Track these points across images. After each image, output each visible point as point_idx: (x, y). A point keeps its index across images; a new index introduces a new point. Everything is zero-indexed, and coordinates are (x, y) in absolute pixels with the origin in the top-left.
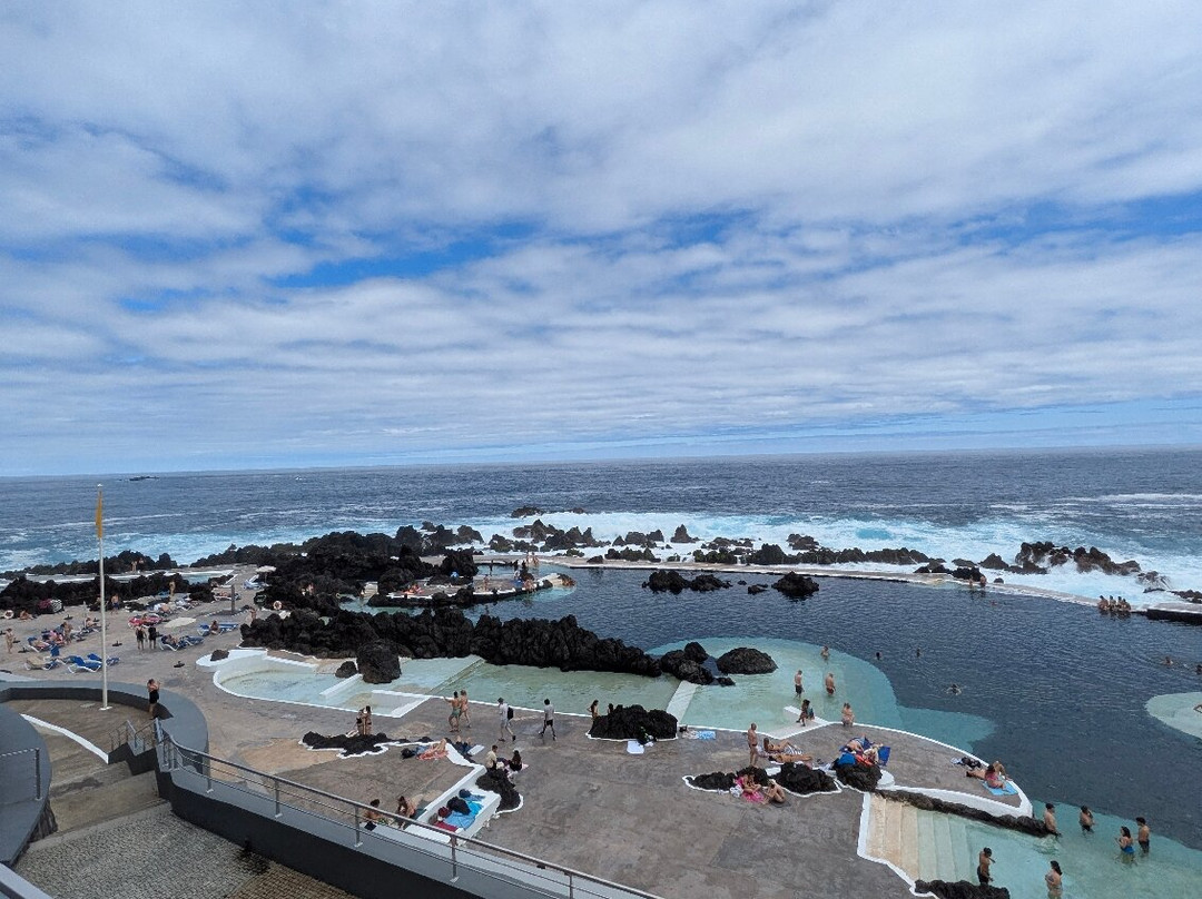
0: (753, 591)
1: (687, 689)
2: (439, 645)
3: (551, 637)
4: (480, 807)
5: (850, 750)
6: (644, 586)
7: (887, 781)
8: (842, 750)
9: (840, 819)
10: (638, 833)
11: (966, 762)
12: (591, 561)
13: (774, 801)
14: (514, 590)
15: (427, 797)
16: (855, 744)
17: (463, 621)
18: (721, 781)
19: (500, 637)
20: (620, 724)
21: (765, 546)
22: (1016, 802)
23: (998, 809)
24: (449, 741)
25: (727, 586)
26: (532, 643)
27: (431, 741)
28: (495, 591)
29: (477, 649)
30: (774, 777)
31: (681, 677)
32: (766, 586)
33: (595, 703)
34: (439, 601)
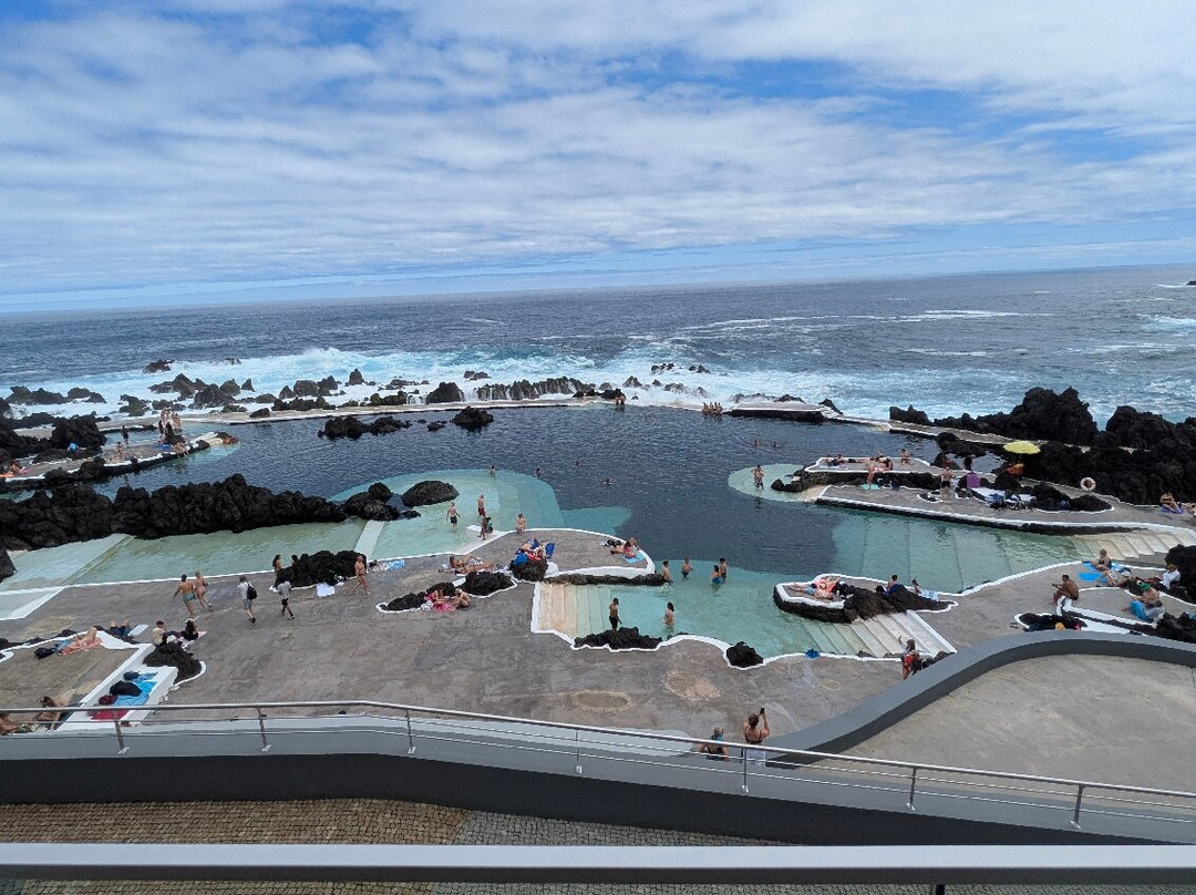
0: (433, 428)
1: (373, 528)
2: (65, 530)
3: (216, 500)
4: (153, 684)
5: (523, 551)
6: (320, 434)
7: (553, 570)
8: (517, 553)
9: (517, 607)
10: (336, 664)
11: (611, 543)
12: (254, 415)
13: (461, 606)
14: (159, 456)
15: (80, 691)
16: (527, 546)
17: (95, 498)
18: (413, 601)
19: (149, 509)
20: (308, 571)
21: (442, 385)
22: (644, 564)
23: (631, 572)
24: (100, 629)
25: (407, 425)
26: (193, 510)
27: (74, 633)
28: (134, 461)
29: (120, 526)
30: (459, 587)
31: (367, 517)
32: (445, 422)
33: (277, 557)
34: (54, 479)
